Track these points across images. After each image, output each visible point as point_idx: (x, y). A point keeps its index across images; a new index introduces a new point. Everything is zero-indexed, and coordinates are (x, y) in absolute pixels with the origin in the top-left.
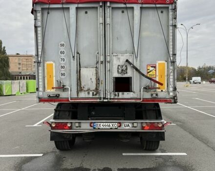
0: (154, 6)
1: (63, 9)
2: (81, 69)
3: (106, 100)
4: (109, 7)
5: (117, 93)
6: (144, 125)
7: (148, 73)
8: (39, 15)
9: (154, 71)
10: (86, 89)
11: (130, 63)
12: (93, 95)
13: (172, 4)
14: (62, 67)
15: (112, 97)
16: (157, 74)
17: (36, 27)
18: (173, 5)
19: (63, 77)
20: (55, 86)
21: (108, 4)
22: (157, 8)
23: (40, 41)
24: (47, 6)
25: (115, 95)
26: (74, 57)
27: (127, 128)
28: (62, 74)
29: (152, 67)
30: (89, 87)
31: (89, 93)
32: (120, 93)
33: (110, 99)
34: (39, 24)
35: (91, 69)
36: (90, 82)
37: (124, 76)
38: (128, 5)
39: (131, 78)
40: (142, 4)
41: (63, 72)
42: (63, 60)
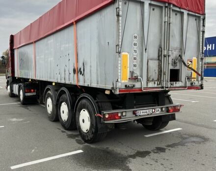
2: (149, 61)
9: (191, 65)
10: (151, 79)
11: (181, 58)
12: (157, 85)
14: (135, 59)
17: (117, 16)
18: (204, 16)
19: (135, 68)
23: (120, 31)
25: (171, 84)
27: (158, 112)
29: (190, 62)
30: (153, 77)
31: (155, 83)
32: (174, 83)
33: (166, 88)
34: (120, 13)
35: (155, 61)
36: (154, 73)
37: (175, 68)
38: (182, 10)
39: (179, 70)
40: (189, 11)
41: (135, 63)
42: (135, 51)
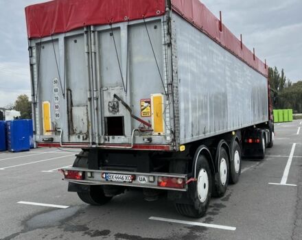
0: (142, 21)
1: (52, 41)
2: (73, 108)
3: (94, 146)
4: (93, 32)
5: (107, 137)
6: (160, 180)
7: (142, 110)
8: (34, 51)
9: (148, 107)
10: (78, 132)
11: (119, 99)
12: (83, 139)
13: (163, 14)
14: (57, 107)
15: (102, 142)
16: (152, 112)
17: (31, 65)
18: (165, 16)
19: (57, 118)
20: (51, 129)
21: (92, 29)
22: (145, 24)
23: (36, 80)
24: (39, 41)
25: (106, 140)
26: (64, 95)
27: (142, 182)
28: (57, 115)
29: (146, 102)
30: (81, 129)
31: (79, 137)
32: (111, 137)
33: (99, 144)
34: (34, 61)
35: (82, 108)
36: (81, 124)
37: (116, 116)
38: (114, 26)
39: (123, 117)
40: (128, 21)
41: (57, 113)
42: (57, 98)
